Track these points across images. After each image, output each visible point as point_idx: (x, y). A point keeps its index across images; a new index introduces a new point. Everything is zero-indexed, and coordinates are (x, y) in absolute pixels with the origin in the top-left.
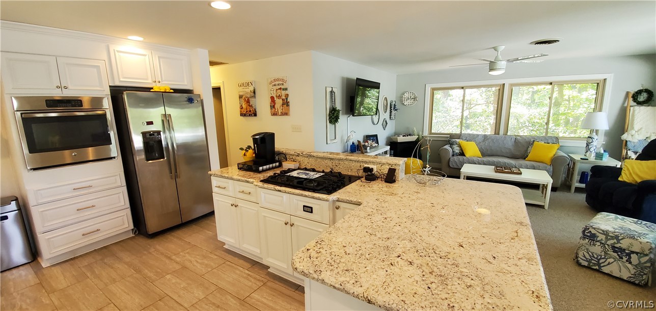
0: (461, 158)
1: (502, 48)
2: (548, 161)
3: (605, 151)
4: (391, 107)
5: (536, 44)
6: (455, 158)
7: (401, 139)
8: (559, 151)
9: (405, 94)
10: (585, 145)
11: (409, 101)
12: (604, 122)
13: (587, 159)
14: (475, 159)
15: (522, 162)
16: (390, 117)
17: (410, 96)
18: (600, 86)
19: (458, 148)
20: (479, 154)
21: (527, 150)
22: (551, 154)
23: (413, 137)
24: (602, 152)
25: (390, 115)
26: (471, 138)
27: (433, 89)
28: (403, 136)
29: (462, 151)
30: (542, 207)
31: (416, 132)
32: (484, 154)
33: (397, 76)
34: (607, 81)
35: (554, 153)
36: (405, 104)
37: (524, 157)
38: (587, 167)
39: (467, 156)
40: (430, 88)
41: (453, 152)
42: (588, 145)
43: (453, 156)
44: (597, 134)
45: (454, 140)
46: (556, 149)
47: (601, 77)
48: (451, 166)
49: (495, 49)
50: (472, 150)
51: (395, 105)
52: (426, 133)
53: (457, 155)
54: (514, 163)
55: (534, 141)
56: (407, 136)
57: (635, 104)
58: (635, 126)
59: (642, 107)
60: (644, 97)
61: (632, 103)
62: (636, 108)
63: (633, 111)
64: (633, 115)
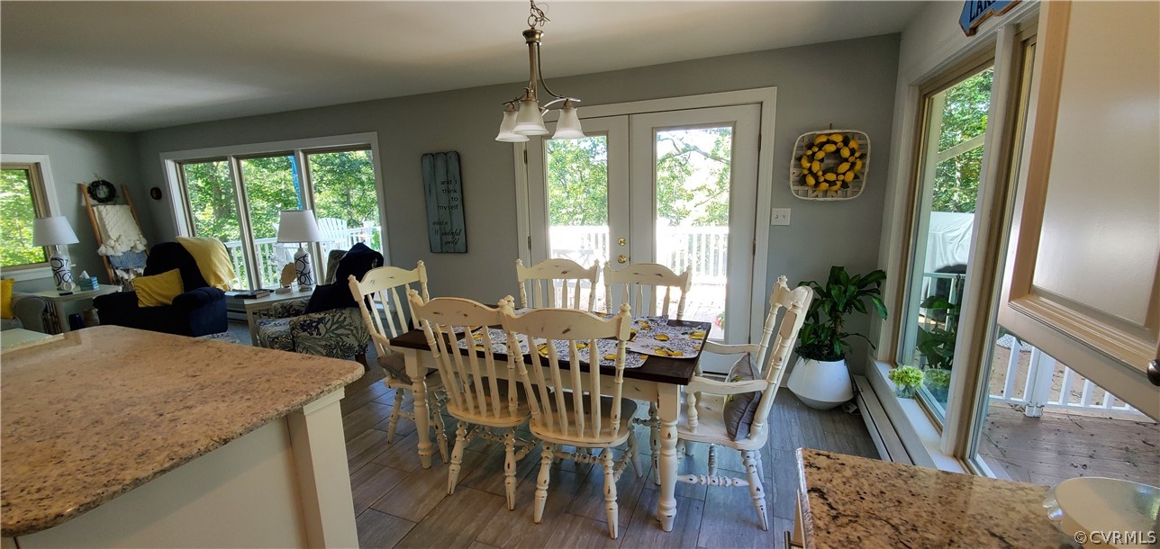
13: (69, 294)
18: (33, 176)
24: (87, 277)
34: (42, 167)
35: (10, 296)
42: (57, 272)
46: (11, 288)
47: (28, 160)
57: (95, 202)
58: (110, 234)
59: (109, 207)
60: (105, 192)
61: (93, 202)
62: (102, 208)
63: (100, 213)
64: (101, 219)
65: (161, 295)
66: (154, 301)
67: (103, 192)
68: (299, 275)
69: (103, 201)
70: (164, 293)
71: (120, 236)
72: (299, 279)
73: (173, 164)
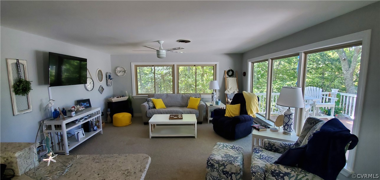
0: (153, 110)
1: (162, 42)
2: (197, 108)
3: (219, 100)
4: (107, 77)
5: (179, 41)
6: (150, 110)
7: (115, 100)
8: (201, 101)
9: (118, 68)
10: (211, 97)
11: (121, 73)
12: (217, 86)
13: (212, 105)
14: (161, 110)
15: (186, 109)
16: (107, 84)
17: (121, 70)
18: (215, 67)
19: (152, 104)
20: (164, 106)
21: (187, 102)
22: (197, 104)
23: (125, 97)
24: (218, 101)
25: (107, 83)
26: (159, 97)
27: (136, 66)
28: (117, 98)
29: (154, 105)
30: (194, 137)
31: (127, 94)
32: (167, 106)
33: (111, 55)
34: (217, 65)
35: (199, 103)
36: (118, 75)
37: (186, 106)
38: (213, 109)
39: (157, 108)
40: (134, 65)
41: (149, 106)
42: (212, 97)
43: (149, 109)
44: (216, 92)
45: (149, 98)
46: (199, 101)
47: (214, 63)
48: (148, 116)
49: (158, 42)
50: (160, 104)
51: (109, 76)
52: (134, 94)
53: (152, 108)
54: (181, 111)
55: (190, 96)
56: (120, 97)
57: (228, 76)
58: (229, 87)
59: (231, 78)
60: (231, 73)
61: (227, 76)
62: (229, 78)
63: (228, 80)
64: (228, 82)
65: (232, 113)
66: (229, 115)
67: (230, 73)
68: (285, 125)
69: (230, 76)
70: (233, 112)
71: (231, 88)
72: (284, 126)
73: (251, 63)
